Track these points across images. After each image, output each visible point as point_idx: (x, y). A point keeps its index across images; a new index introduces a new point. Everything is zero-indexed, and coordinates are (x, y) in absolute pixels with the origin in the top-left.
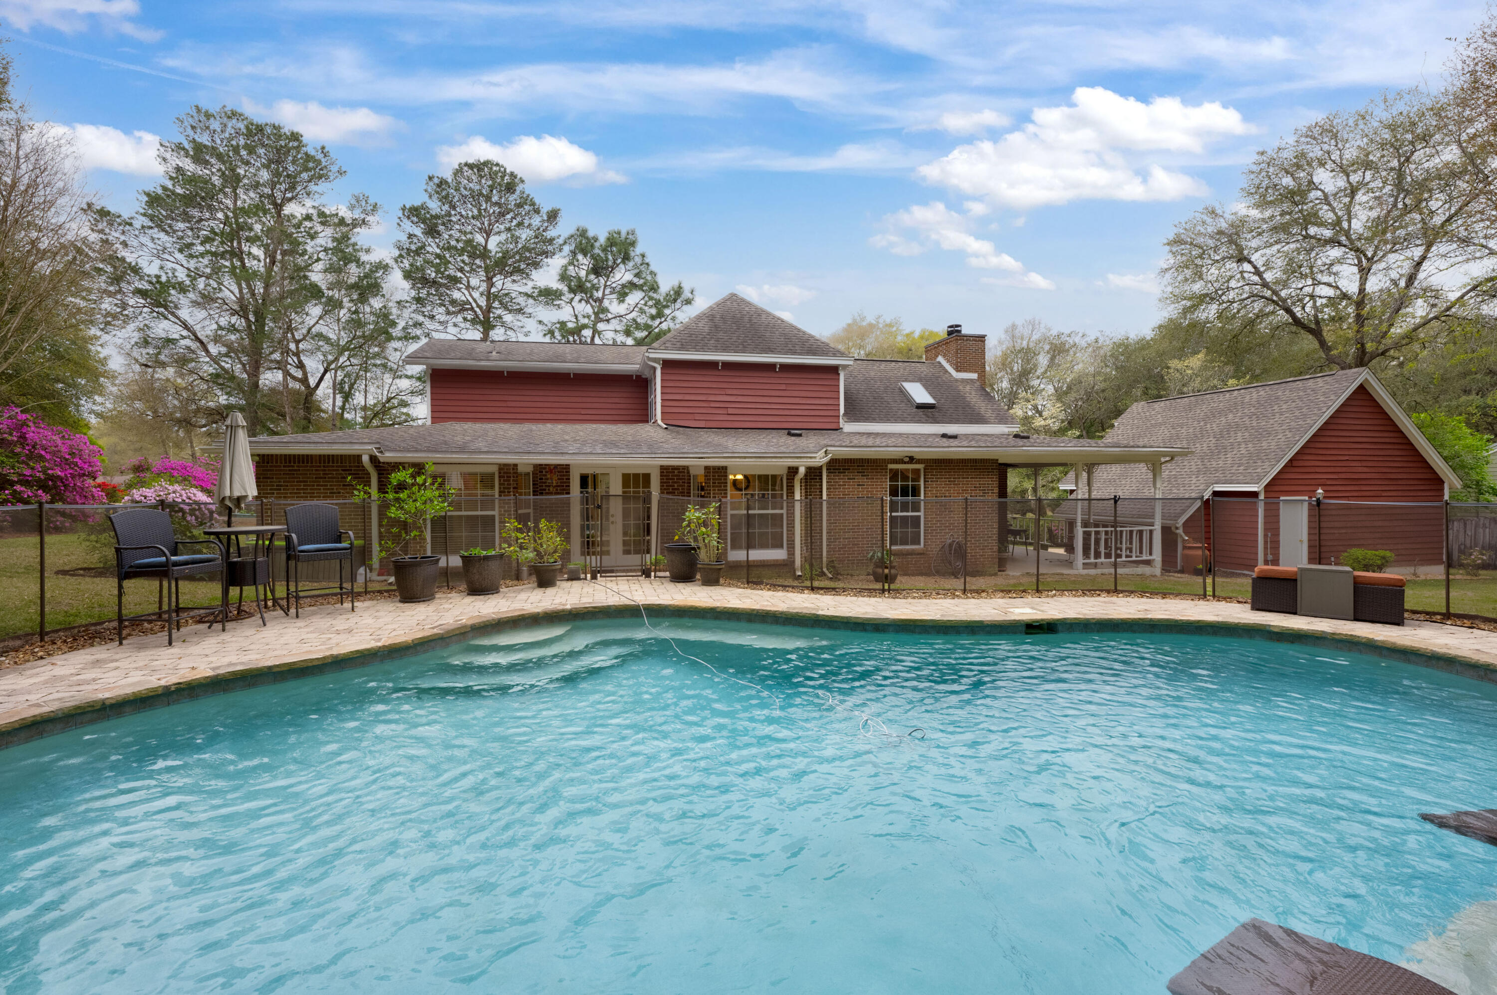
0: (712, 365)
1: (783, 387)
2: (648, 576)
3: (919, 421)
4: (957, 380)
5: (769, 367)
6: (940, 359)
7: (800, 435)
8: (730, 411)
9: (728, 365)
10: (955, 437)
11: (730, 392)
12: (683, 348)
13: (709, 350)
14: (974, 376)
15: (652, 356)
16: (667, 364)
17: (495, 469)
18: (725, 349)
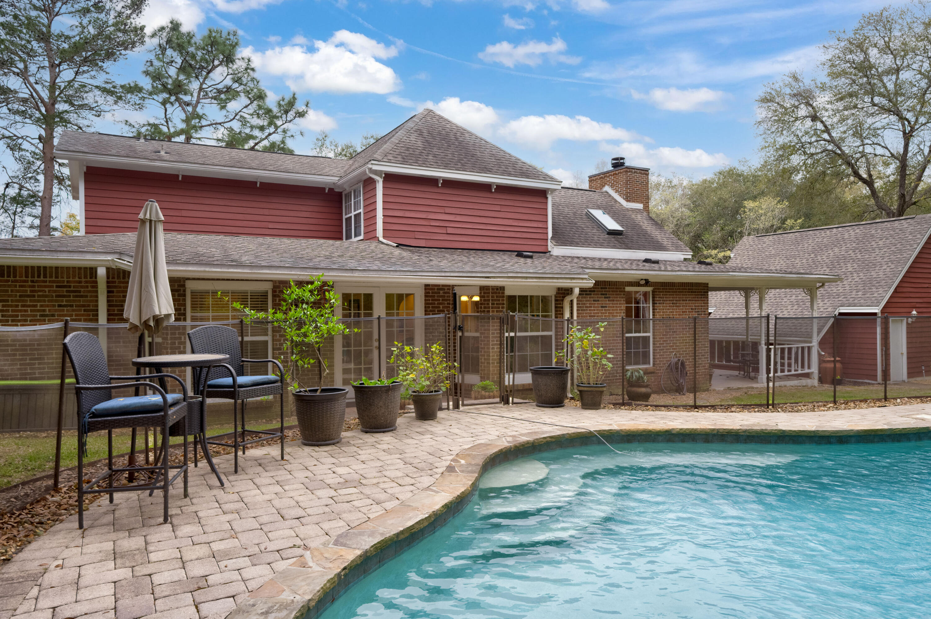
0: (432, 182)
1: (498, 208)
2: (507, 403)
3: (614, 247)
4: (628, 210)
5: (485, 187)
6: (607, 188)
7: (531, 257)
8: (450, 231)
9: (449, 184)
10: (657, 262)
11: (448, 210)
12: (404, 161)
13: (431, 166)
14: (640, 206)
15: (375, 168)
16: (389, 178)
17: (268, 287)
18: (447, 166)
